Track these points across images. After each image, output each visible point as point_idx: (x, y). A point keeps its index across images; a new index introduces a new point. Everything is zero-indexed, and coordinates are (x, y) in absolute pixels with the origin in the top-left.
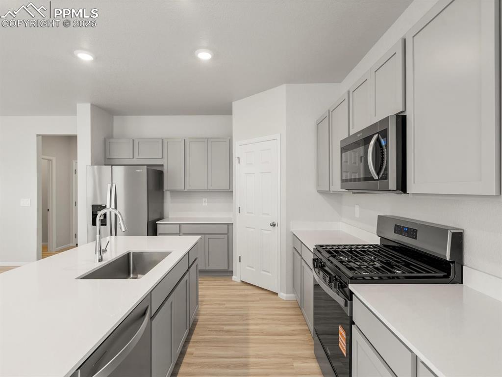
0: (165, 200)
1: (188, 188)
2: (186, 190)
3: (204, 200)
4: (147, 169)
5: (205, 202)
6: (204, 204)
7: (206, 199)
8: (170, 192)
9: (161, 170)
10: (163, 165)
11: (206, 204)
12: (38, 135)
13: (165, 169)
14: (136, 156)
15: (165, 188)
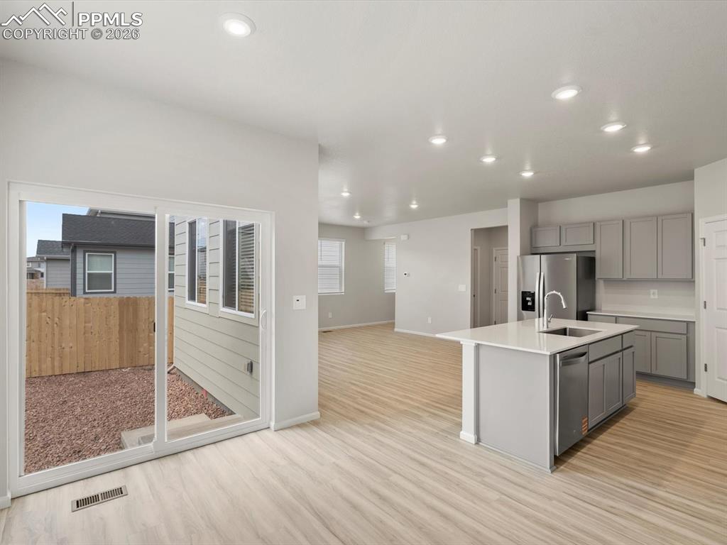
0: (597, 290)
1: (627, 276)
2: (625, 279)
3: (652, 291)
4: (577, 257)
5: (654, 294)
6: (652, 297)
7: (656, 291)
8: (604, 281)
9: (592, 256)
10: (594, 251)
11: (656, 297)
12: (472, 230)
13: (597, 256)
14: (563, 243)
15: (598, 276)
